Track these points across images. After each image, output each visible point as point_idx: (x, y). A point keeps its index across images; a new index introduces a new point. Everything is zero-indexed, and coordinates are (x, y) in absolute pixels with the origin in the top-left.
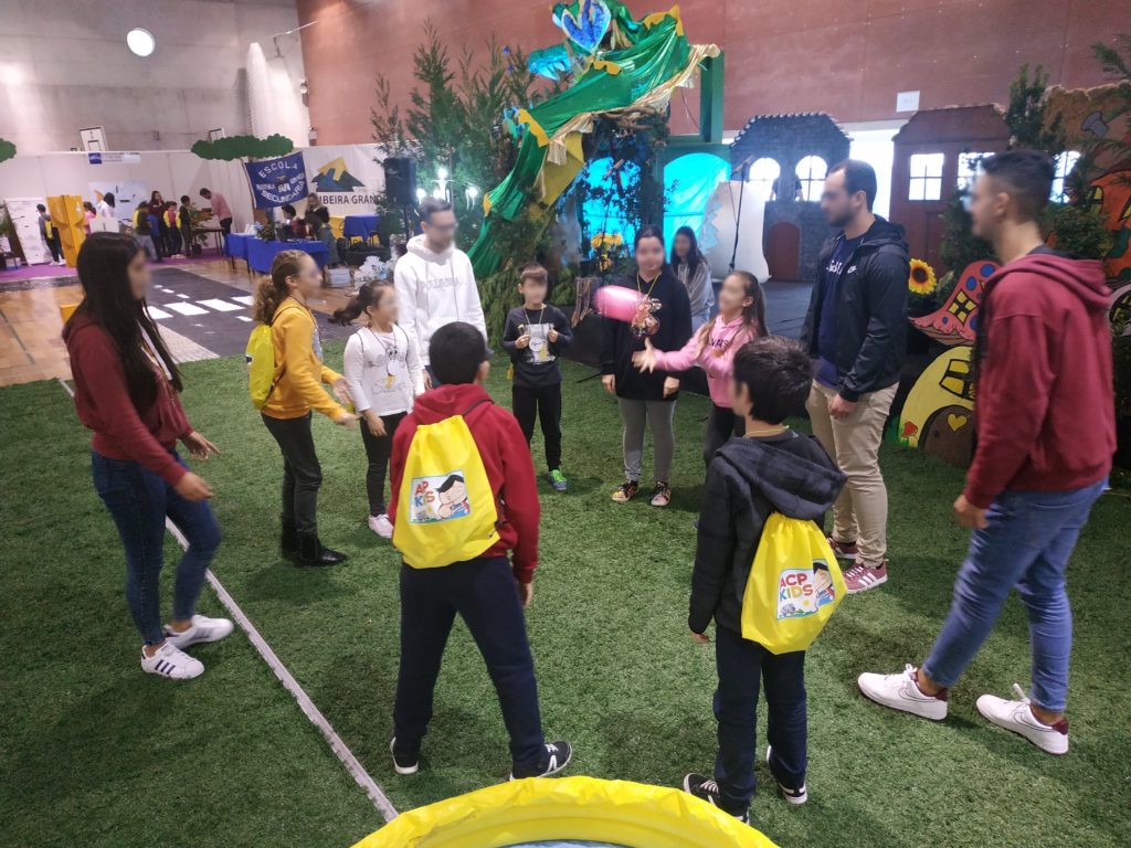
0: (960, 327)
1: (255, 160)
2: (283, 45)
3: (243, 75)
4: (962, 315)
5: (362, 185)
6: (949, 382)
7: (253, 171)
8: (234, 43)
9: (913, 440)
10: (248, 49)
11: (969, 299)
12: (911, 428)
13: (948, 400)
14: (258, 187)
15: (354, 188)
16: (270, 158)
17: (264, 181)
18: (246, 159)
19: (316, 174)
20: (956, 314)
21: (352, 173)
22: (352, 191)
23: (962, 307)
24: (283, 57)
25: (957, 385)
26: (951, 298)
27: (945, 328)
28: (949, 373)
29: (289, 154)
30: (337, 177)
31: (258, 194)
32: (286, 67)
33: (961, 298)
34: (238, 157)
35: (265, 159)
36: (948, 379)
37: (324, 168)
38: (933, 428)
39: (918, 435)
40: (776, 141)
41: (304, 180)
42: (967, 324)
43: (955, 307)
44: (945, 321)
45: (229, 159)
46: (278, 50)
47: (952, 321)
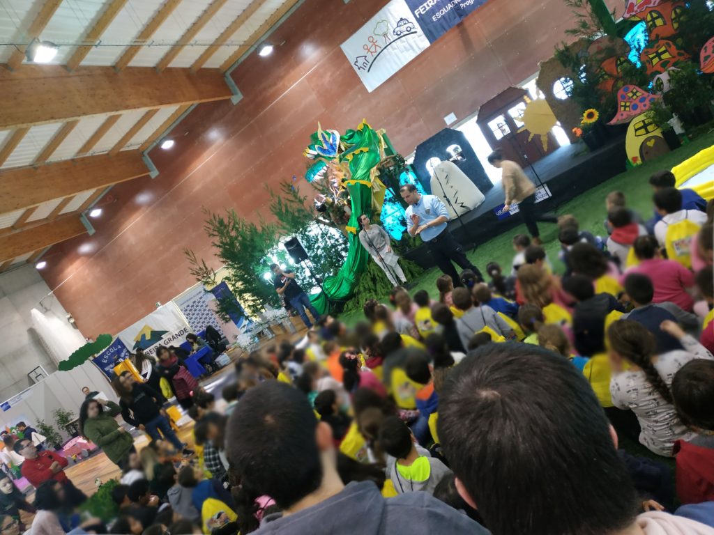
0: (629, 113)
1: (96, 356)
2: (46, 304)
3: (33, 332)
4: (627, 109)
5: (167, 332)
6: (638, 133)
7: (98, 362)
8: (17, 317)
9: (639, 162)
10: (30, 314)
11: (626, 103)
12: (635, 159)
13: (642, 139)
14: (106, 369)
15: (162, 336)
16: (104, 350)
17: (108, 364)
18: (91, 358)
19: (134, 344)
20: (625, 110)
21: (156, 329)
22: (162, 338)
23: (625, 106)
24: (50, 310)
25: (643, 131)
26: (619, 106)
27: (624, 117)
28: (636, 130)
29: (112, 343)
30: (148, 337)
31: (108, 373)
32: (54, 314)
33: (623, 104)
34: (86, 359)
35: (101, 352)
36: (637, 132)
37: (137, 337)
38: (644, 152)
39: (639, 158)
40: (431, 149)
41: (128, 351)
42: (631, 110)
43: (623, 108)
44: (622, 115)
45: (83, 362)
46: (45, 308)
47: (625, 114)
